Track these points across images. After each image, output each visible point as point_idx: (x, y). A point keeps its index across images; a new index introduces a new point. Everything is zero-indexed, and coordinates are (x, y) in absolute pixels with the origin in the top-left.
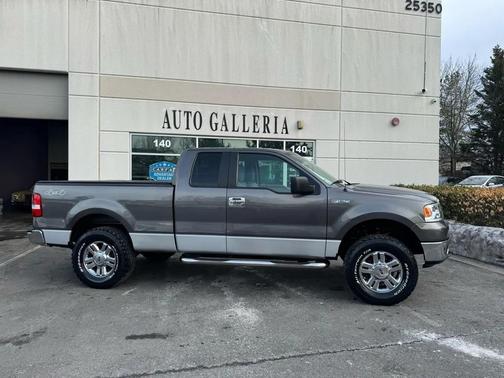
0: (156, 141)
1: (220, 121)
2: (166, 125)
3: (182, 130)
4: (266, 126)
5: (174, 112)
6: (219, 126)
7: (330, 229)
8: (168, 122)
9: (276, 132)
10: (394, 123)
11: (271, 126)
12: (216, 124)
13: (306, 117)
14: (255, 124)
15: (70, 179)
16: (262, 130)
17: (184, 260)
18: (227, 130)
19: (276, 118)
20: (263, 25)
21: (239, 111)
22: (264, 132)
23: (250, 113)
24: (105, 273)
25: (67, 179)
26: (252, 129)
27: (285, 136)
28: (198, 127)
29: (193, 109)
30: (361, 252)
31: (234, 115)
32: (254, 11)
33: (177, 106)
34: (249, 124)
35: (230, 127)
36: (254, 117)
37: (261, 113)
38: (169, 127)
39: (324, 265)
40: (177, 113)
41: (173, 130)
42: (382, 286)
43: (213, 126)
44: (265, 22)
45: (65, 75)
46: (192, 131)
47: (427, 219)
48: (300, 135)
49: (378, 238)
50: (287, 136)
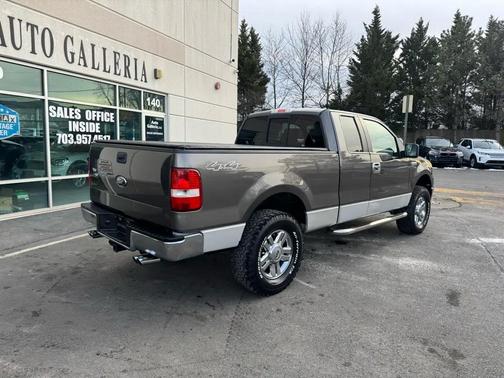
1: (76, 49)
3: (26, 54)
4: (127, 68)
5: (11, 19)
6: (76, 57)
9: (136, 79)
10: (217, 87)
11: (132, 70)
12: (73, 54)
14: (116, 64)
16: (123, 73)
18: (85, 65)
19: (136, 60)
21: (98, 42)
22: (125, 76)
23: (110, 47)
26: (112, 70)
28: (48, 54)
31: (93, 46)
33: (16, 11)
34: (110, 62)
35: (89, 62)
36: (115, 53)
37: (121, 50)
38: (4, 45)
40: (16, 23)
41: (11, 51)
43: (69, 56)
46: (40, 58)
50: (145, 85)
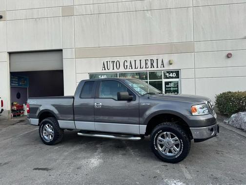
0: (100, 76)
1: (128, 64)
2: (104, 68)
3: (111, 70)
4: (152, 64)
5: (107, 62)
6: (128, 67)
7: (141, 119)
8: (104, 67)
9: (157, 67)
10: (229, 56)
11: (155, 64)
12: (127, 66)
13: (174, 58)
14: (146, 64)
15: (65, 95)
16: (150, 66)
17: (79, 134)
18: (132, 68)
19: (157, 60)
20: (148, 14)
21: (138, 59)
22: (151, 67)
23: (143, 58)
24: (51, 138)
25: (63, 95)
26: (144, 67)
27: (163, 69)
28: (118, 68)
29: (115, 59)
30: (156, 132)
31: (135, 61)
32: (144, 8)
33: (108, 59)
34: (143, 64)
35: (134, 67)
36: (146, 60)
37: (149, 58)
38: (105, 69)
39: (140, 138)
40: (108, 62)
41: (107, 71)
42: (170, 151)
43: (125, 67)
44: (149, 12)
45: (61, 50)
46: (116, 70)
47: (193, 114)
48: (172, 68)
49: (166, 124)
50: (164, 69)
